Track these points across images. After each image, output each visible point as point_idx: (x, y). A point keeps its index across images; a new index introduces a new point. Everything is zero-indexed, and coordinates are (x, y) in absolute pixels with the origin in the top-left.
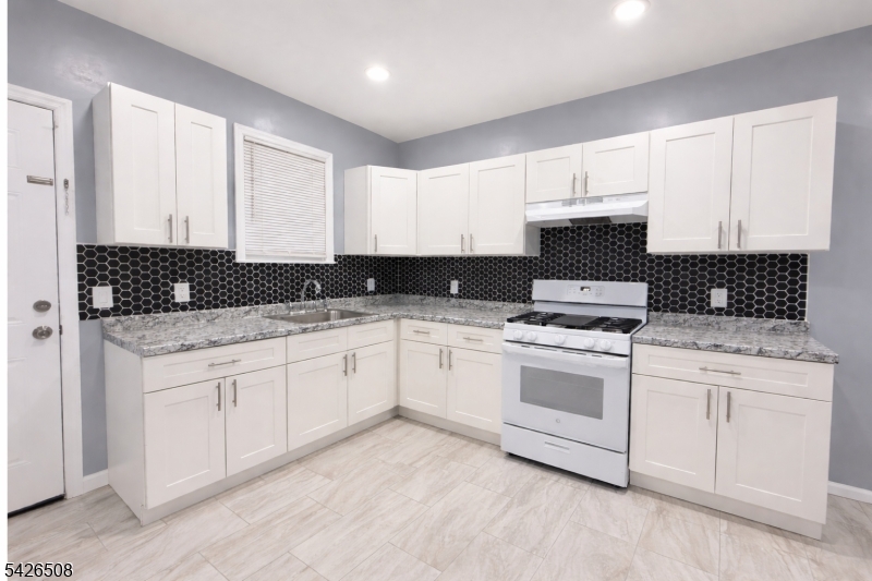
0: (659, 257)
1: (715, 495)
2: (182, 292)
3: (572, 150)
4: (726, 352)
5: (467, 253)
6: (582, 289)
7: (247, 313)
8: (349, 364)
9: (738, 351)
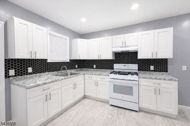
0: (141, 59)
1: (157, 111)
2: (30, 70)
3: (122, 36)
4: (157, 79)
5: (100, 59)
6: (124, 66)
7: (48, 74)
8: (75, 86)
9: (160, 79)
